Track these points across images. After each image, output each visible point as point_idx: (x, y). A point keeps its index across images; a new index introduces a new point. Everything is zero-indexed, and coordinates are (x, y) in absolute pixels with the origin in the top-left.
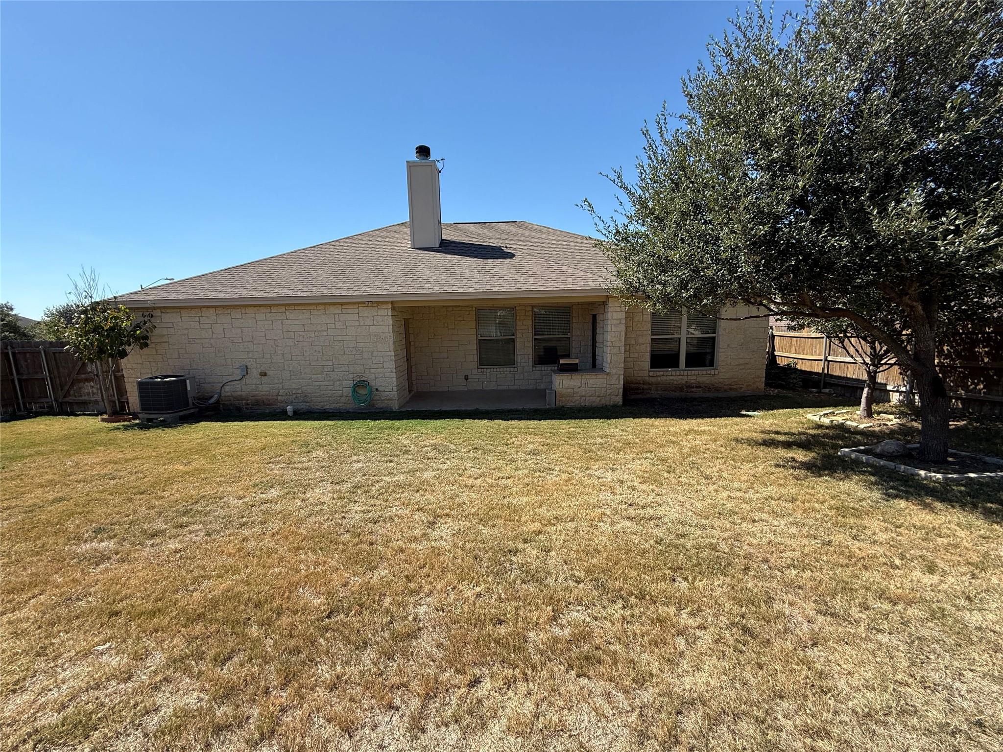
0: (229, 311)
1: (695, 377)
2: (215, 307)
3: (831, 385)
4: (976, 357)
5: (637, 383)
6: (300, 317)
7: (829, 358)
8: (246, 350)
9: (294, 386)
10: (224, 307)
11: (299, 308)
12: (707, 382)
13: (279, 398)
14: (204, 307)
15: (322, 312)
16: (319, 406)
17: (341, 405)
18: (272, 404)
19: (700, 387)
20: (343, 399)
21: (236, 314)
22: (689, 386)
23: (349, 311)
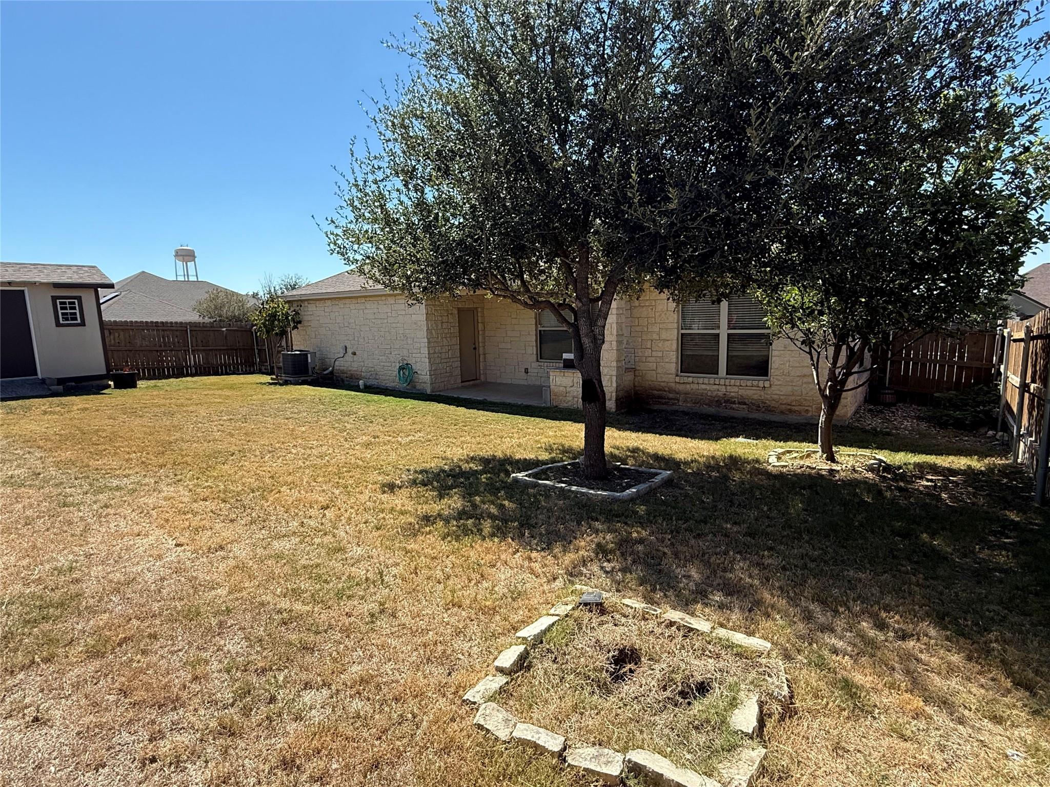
1: (736, 389)
5: (660, 390)
8: (346, 333)
12: (755, 397)
13: (357, 374)
19: (745, 404)
22: (729, 401)
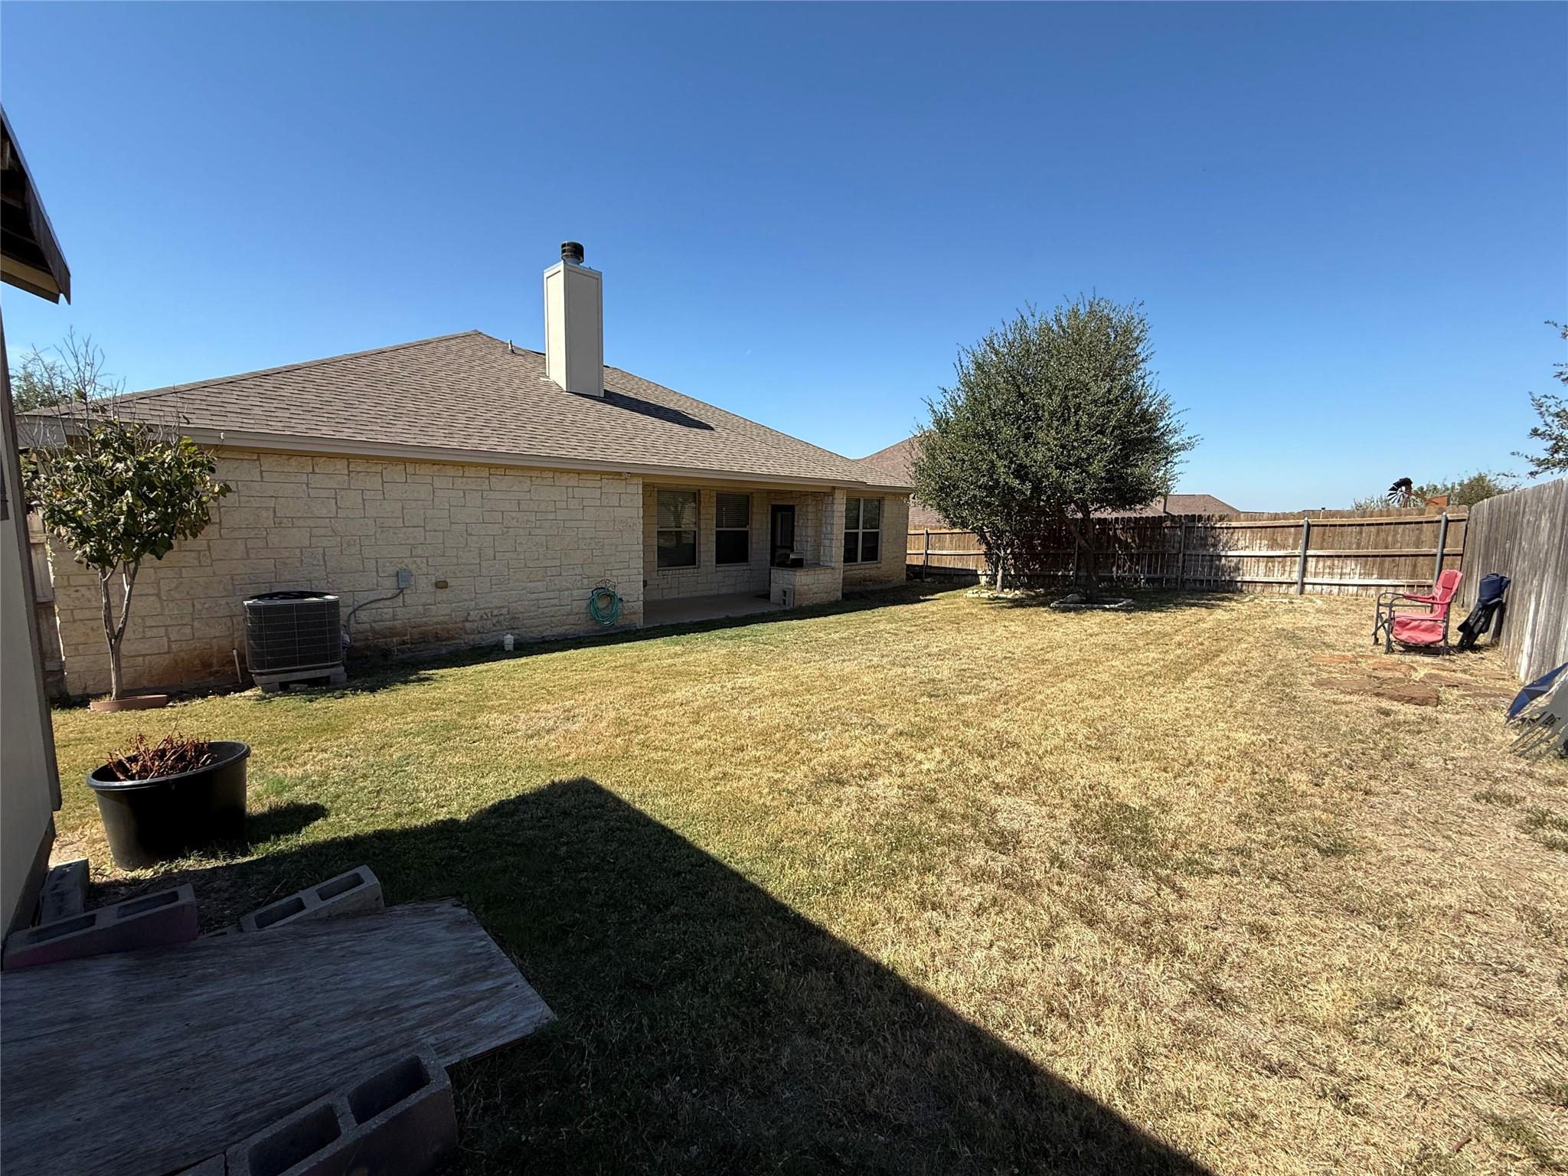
0: (379, 468)
1: (868, 571)
2: (348, 457)
3: (929, 575)
4: (1034, 547)
6: (515, 488)
7: (928, 552)
8: (411, 541)
9: (496, 602)
10: (367, 458)
11: (512, 473)
12: (875, 575)
13: (468, 625)
14: (321, 455)
15: (549, 481)
16: (534, 634)
17: (568, 627)
18: (453, 638)
19: (871, 580)
20: (572, 619)
21: (395, 473)
22: (865, 580)
23: (589, 484)
